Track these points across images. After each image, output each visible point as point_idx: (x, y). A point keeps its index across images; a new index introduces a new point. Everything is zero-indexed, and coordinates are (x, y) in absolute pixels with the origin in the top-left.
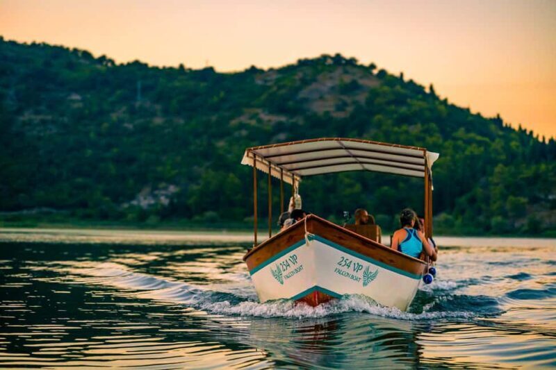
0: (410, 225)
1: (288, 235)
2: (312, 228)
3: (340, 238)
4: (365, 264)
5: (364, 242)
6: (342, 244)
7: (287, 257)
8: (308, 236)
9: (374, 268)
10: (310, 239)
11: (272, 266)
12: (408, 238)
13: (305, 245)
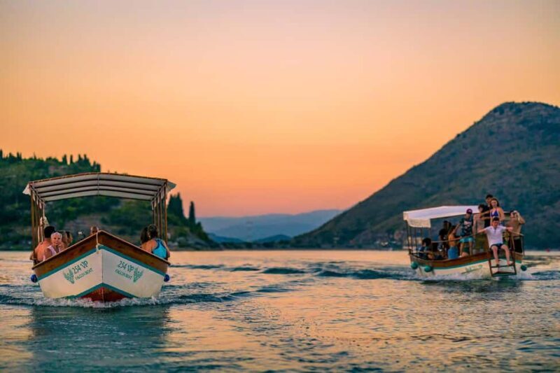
0: (157, 236)
1: (80, 247)
2: (101, 240)
3: (120, 247)
4: (135, 265)
5: (136, 249)
6: (121, 252)
7: (78, 263)
8: (99, 247)
9: (141, 268)
10: (100, 248)
11: (66, 270)
12: (158, 247)
13: (95, 253)
